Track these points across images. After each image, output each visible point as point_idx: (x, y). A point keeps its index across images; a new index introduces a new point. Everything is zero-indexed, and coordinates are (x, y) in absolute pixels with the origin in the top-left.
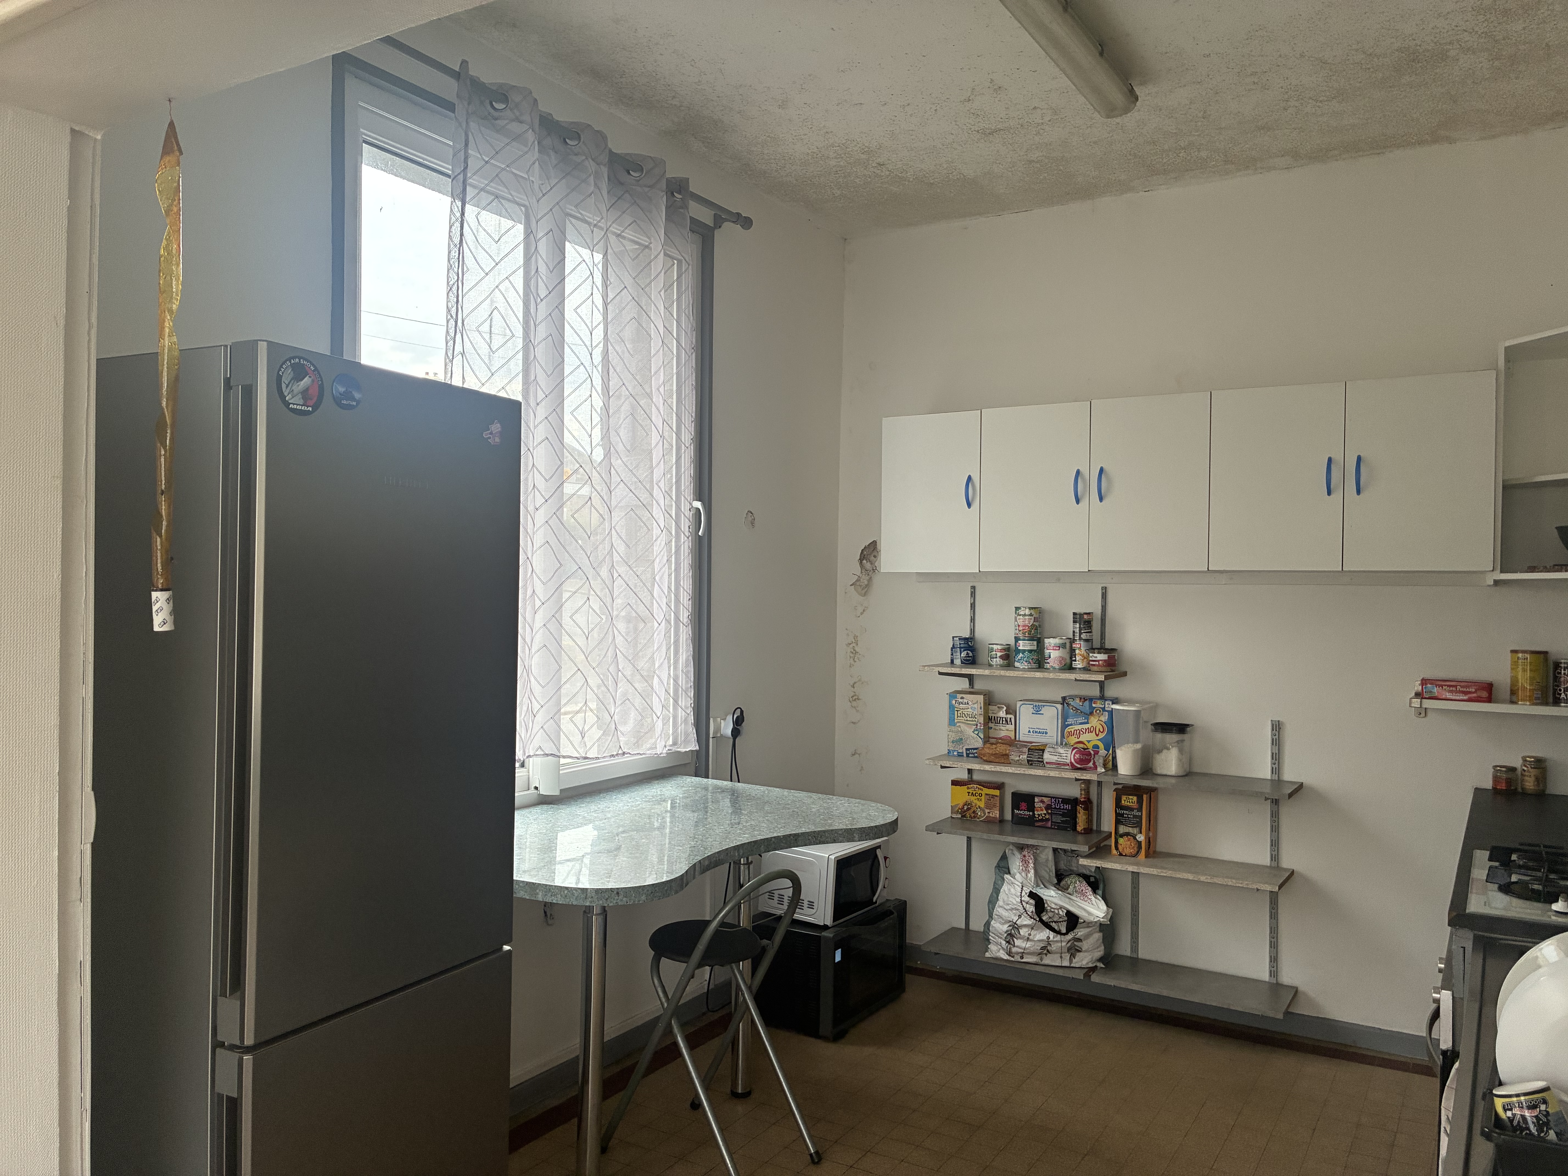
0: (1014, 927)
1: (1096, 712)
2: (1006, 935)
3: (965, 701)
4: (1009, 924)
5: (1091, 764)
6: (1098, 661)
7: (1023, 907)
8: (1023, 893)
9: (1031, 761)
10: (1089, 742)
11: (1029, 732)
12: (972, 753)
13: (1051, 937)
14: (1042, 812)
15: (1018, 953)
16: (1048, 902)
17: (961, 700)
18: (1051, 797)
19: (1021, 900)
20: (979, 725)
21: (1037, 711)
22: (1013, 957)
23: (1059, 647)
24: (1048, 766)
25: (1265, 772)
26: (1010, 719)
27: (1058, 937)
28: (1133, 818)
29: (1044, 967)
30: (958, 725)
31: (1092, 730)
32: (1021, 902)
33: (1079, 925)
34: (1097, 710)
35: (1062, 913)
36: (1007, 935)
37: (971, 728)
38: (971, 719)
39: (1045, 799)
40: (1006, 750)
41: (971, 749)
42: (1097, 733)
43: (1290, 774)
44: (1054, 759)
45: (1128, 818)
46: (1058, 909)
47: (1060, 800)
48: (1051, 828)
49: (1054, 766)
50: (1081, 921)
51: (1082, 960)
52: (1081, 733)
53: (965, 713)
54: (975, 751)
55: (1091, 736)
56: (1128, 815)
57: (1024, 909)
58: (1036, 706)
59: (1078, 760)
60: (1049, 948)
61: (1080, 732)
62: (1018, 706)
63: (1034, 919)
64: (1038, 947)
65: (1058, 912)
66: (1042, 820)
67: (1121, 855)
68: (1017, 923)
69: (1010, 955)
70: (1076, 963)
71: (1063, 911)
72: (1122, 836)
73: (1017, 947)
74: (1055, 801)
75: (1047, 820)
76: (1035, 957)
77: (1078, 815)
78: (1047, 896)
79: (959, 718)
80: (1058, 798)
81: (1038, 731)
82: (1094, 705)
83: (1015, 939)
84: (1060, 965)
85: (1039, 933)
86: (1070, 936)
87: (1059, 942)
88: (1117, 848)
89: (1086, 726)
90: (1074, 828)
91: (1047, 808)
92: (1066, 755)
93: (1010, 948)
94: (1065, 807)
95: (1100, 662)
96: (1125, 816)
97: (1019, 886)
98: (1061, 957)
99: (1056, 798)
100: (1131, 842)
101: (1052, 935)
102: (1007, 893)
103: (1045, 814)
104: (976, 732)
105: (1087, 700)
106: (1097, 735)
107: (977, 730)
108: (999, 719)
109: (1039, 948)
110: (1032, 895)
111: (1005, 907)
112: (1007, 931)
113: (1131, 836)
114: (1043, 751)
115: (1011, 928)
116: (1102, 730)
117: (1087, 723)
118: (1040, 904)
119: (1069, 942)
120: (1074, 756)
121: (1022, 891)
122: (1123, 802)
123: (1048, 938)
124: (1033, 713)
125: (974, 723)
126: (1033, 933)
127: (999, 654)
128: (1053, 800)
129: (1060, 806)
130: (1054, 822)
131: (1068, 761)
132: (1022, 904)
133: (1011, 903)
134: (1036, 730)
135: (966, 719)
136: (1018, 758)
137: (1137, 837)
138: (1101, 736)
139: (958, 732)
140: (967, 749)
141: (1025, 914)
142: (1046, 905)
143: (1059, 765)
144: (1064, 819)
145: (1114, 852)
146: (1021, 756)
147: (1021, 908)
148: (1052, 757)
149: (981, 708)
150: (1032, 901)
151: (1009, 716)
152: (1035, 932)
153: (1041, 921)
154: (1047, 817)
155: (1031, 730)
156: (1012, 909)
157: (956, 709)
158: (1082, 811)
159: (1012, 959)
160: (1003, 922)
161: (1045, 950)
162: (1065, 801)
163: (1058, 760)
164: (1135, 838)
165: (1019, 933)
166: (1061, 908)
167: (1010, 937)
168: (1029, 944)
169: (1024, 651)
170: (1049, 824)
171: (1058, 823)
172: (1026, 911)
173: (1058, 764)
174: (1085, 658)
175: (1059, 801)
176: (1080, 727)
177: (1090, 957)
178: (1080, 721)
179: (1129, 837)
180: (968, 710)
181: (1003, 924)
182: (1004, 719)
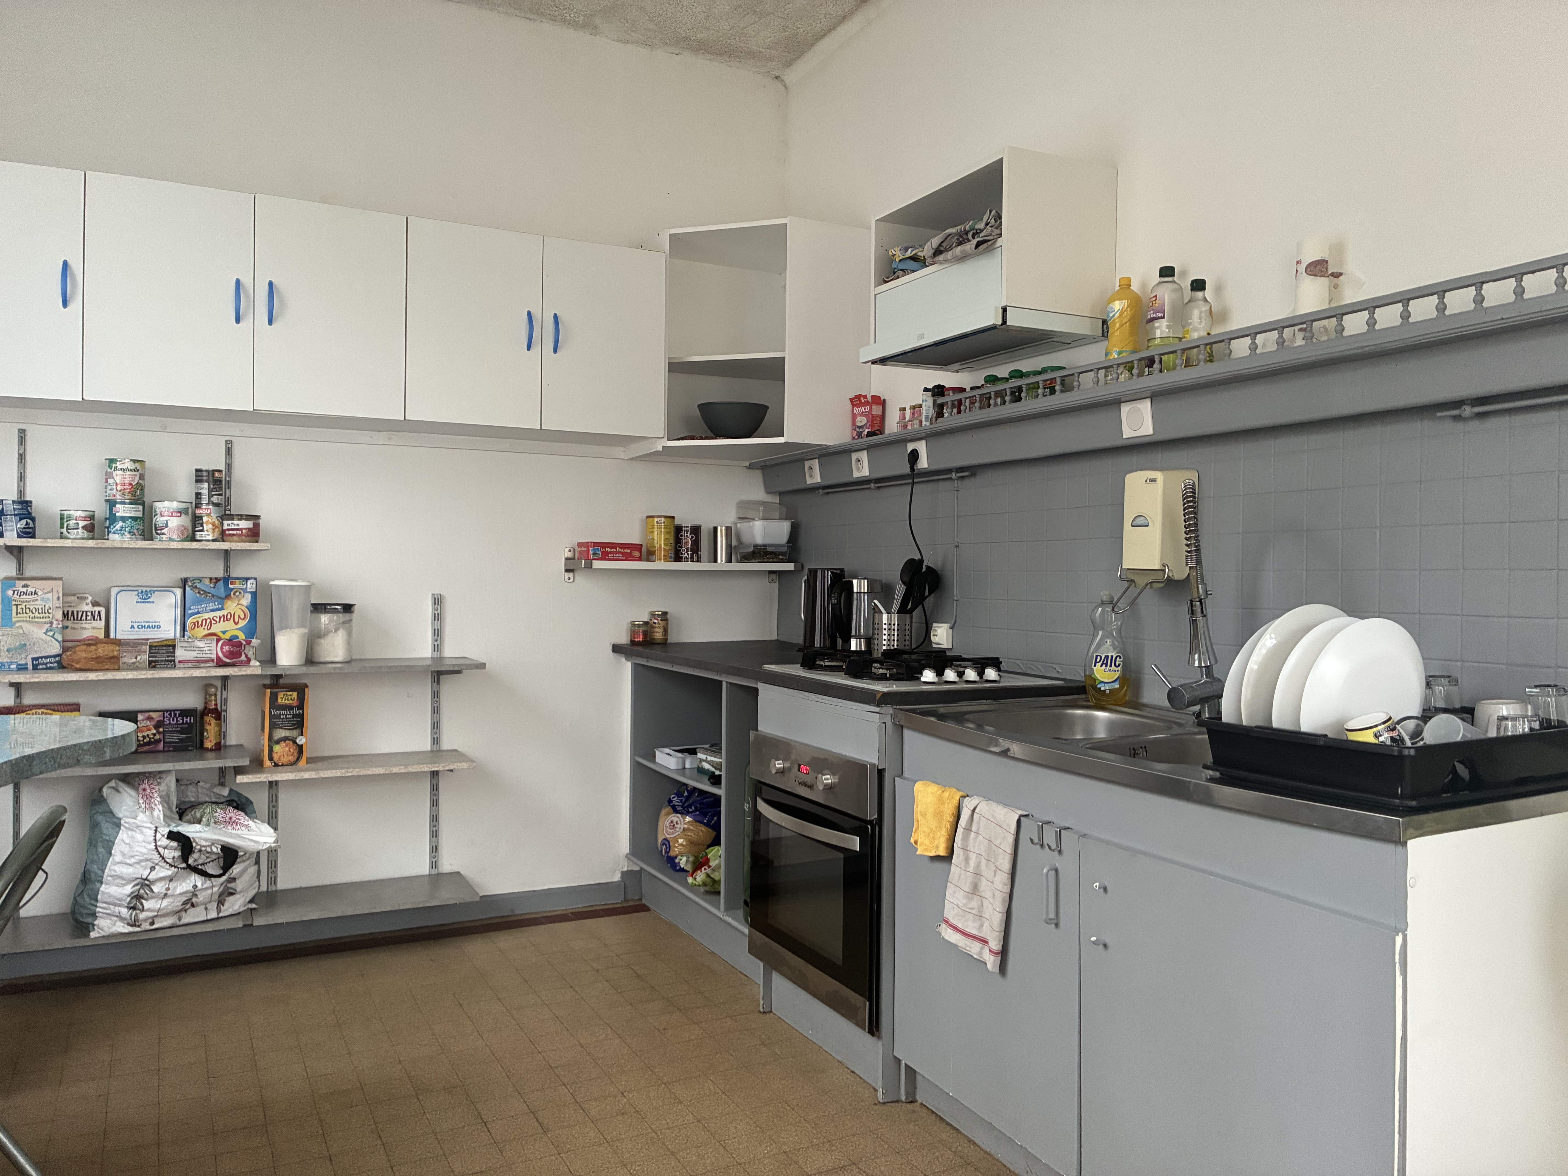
0: (143, 886)
1: (234, 594)
2: (129, 899)
3: (30, 589)
4: (135, 882)
5: (243, 658)
6: (241, 529)
7: (159, 854)
8: (159, 836)
9: (155, 661)
10: (224, 632)
11: (132, 627)
12: (42, 664)
13: (199, 885)
14: (149, 732)
15: (145, 920)
16: (197, 840)
17: (24, 590)
18: (163, 711)
19: (156, 846)
20: (55, 622)
21: (145, 599)
22: (139, 926)
23: (181, 512)
24: (182, 665)
25: (424, 651)
26: (99, 612)
27: (208, 883)
28: (293, 718)
29: (183, 928)
30: (18, 625)
31: (229, 617)
32: (156, 848)
33: (238, 860)
34: (236, 592)
35: (216, 849)
36: (132, 898)
37: (40, 628)
38: (41, 615)
39: (154, 715)
40: (113, 651)
41: (42, 658)
42: (236, 621)
43: (450, 651)
44: (191, 655)
45: (287, 718)
46: (210, 846)
47: (177, 713)
48: (163, 751)
49: (190, 665)
50: (241, 854)
51: (233, 905)
52: (213, 622)
53: (31, 607)
54: (48, 660)
55: (229, 626)
56: (286, 715)
57: (161, 856)
58: (142, 592)
59: (227, 654)
60: (194, 900)
61: (211, 621)
62: (113, 594)
63: (175, 867)
64: (178, 903)
65: (211, 849)
66: (149, 743)
67: (276, 765)
68: (149, 877)
69: (132, 926)
70: (226, 910)
71: (217, 848)
72: (278, 742)
73: (148, 910)
74: (170, 714)
75: (159, 741)
76: (172, 918)
77: (208, 727)
78: (194, 832)
79: (19, 615)
80: (174, 711)
81: (146, 625)
82: (231, 586)
83: (144, 901)
84: (205, 919)
85: (180, 885)
86: (224, 878)
87: (206, 888)
88: (271, 758)
89: (220, 613)
90: (202, 747)
91: (157, 727)
92: (209, 648)
93: (136, 915)
94: (185, 720)
95: (244, 531)
96: (282, 717)
97: (150, 828)
98: (206, 909)
99: (171, 711)
100: (290, 748)
101: (198, 880)
102: (127, 841)
103: (154, 735)
104: (51, 633)
105: (219, 580)
106: (236, 624)
107: (51, 630)
108: (80, 614)
109: (181, 903)
110: (172, 836)
111: (128, 861)
112: (132, 893)
113: (289, 740)
114: (174, 646)
115: (138, 887)
116: (242, 617)
117: (222, 609)
118: (185, 844)
119: (222, 884)
120: (222, 649)
121: (155, 833)
122: (280, 700)
123: (195, 886)
124: (137, 602)
125: (47, 620)
126: (172, 885)
127: (82, 524)
128: (166, 714)
129: (177, 721)
130: (167, 743)
131: (214, 656)
132: (158, 851)
133: (138, 854)
134: (143, 624)
135: (32, 615)
136: (134, 660)
137: (297, 741)
138: (242, 624)
139: (18, 635)
140: (33, 659)
141: (162, 864)
142: (194, 844)
143: (198, 663)
144: (184, 736)
145: (267, 763)
146: (139, 658)
147: (156, 857)
148: (189, 653)
149: (58, 599)
150: (174, 844)
151: (97, 609)
152: (175, 884)
153: (189, 867)
154: (157, 737)
155: (135, 625)
156: (138, 863)
157: (14, 603)
158: (213, 722)
159: (138, 929)
160: (124, 882)
161: (189, 903)
162: (185, 713)
163: (198, 656)
164: (295, 742)
165: (152, 891)
166: (213, 844)
167: (136, 901)
168: (165, 903)
169: (123, 519)
170: (161, 746)
171: (174, 743)
172: (163, 858)
173: (198, 661)
174: (216, 527)
175: (175, 715)
176: (211, 615)
177: (243, 899)
178: (211, 608)
179: (287, 742)
180: (37, 603)
181: (124, 885)
182: (89, 614)
